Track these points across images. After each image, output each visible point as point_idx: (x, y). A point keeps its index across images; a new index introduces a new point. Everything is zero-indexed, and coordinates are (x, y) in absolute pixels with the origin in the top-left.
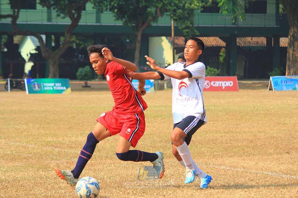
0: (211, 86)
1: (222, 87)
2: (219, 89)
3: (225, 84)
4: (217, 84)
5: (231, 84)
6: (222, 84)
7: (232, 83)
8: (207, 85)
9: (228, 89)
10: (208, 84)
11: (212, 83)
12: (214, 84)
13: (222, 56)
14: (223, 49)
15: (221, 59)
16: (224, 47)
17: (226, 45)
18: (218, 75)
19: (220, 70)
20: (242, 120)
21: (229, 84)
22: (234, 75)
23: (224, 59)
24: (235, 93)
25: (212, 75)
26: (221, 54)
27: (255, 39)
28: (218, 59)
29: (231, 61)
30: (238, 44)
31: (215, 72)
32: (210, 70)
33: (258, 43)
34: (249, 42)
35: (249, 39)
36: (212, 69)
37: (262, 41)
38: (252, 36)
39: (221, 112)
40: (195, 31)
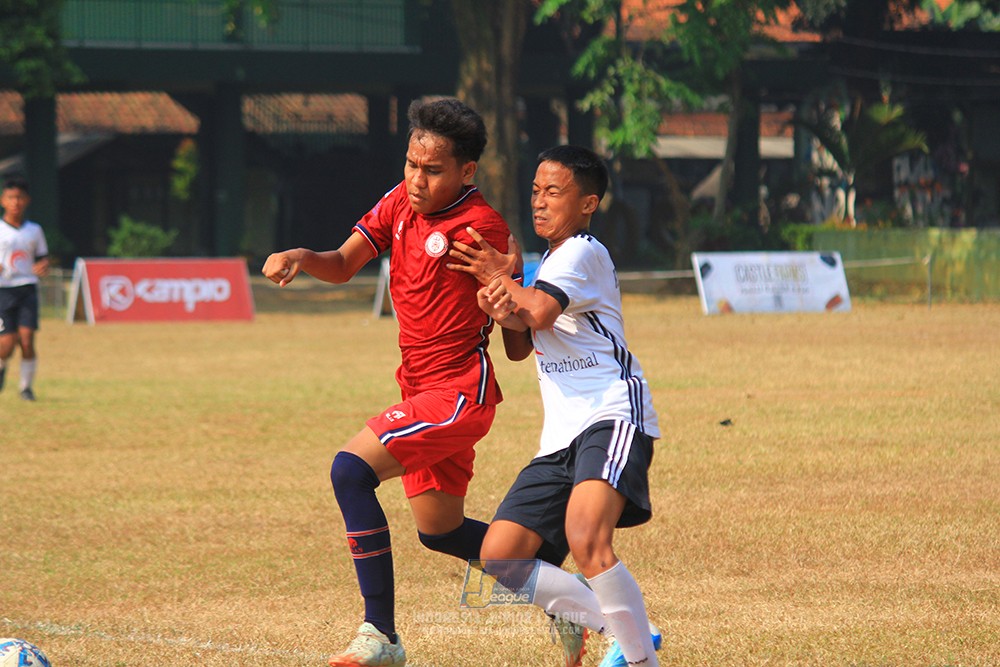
0: (138, 301)
1: (181, 304)
2: (172, 311)
3: (197, 290)
4: (165, 290)
5: (220, 290)
6: (182, 291)
7: (225, 285)
8: (119, 297)
9: (208, 311)
10: (123, 291)
11: (141, 289)
12: (150, 290)
13: (180, 173)
14: (188, 146)
15: (180, 185)
16: (190, 136)
17: (203, 127)
18: (168, 253)
19: (173, 234)
20: (266, 442)
21: (214, 289)
22: (233, 252)
23: (193, 186)
24: (238, 329)
25: (142, 254)
26: (179, 164)
27: (321, 103)
28: (167, 185)
29: (222, 196)
30: (249, 124)
31: (153, 239)
32: (133, 234)
33: (330, 118)
34: (297, 117)
35: (294, 102)
36: (140, 228)
37: (350, 109)
38: (308, 88)
39: (179, 407)
40: (69, 66)
